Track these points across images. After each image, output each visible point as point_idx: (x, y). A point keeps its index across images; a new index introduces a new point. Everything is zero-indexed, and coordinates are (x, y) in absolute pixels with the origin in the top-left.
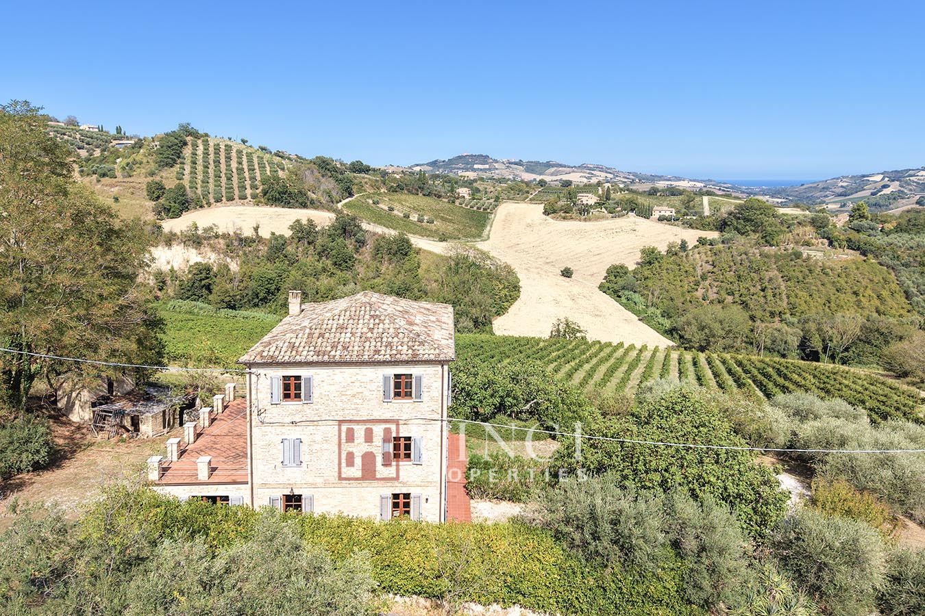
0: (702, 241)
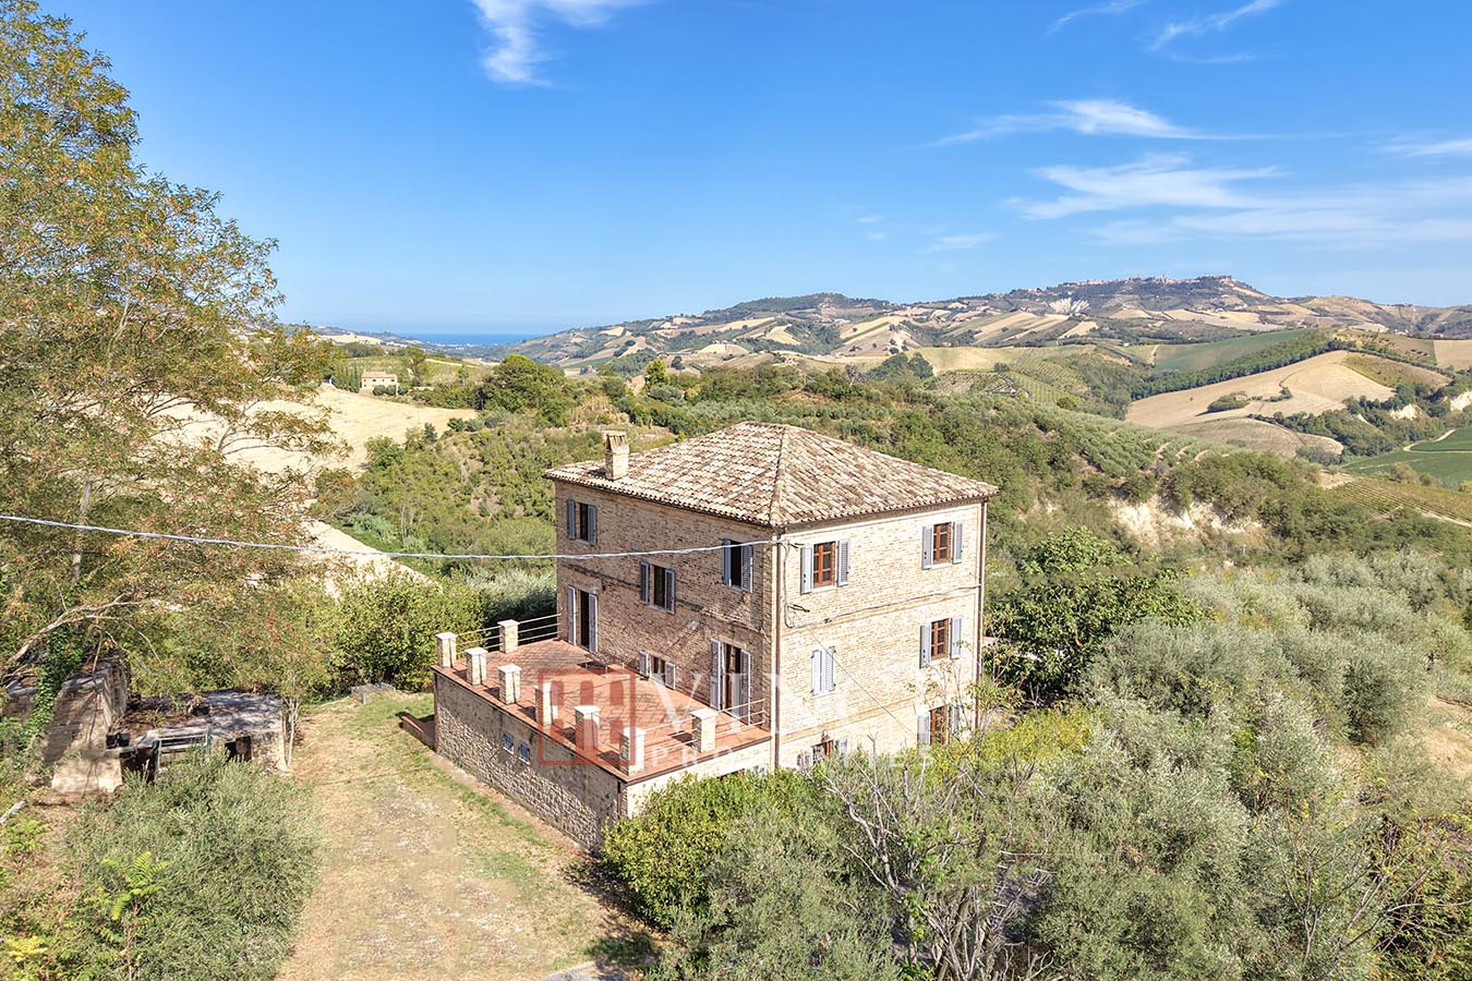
0: (455, 425)
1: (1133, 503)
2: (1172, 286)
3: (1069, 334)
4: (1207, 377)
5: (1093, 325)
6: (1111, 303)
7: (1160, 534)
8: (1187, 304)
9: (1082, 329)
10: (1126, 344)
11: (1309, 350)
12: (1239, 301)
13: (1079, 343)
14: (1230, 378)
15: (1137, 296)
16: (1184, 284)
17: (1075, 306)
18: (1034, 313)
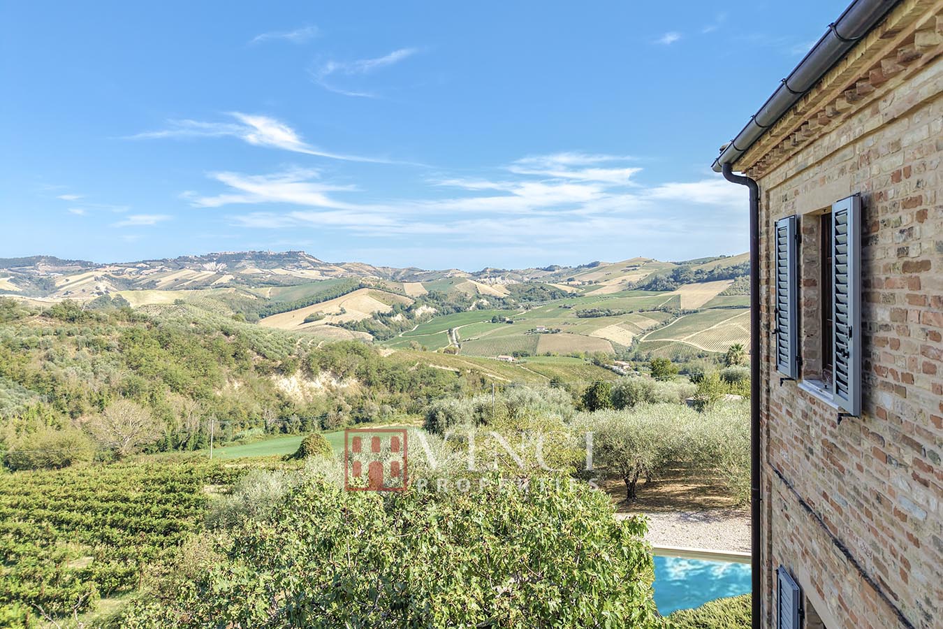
1: (286, 376)
2: (274, 256)
3: (217, 282)
4: (301, 304)
5: (231, 277)
6: (239, 265)
7: (303, 393)
8: (282, 265)
9: (225, 279)
10: (253, 287)
11: (351, 289)
12: (309, 265)
13: (225, 287)
14: (312, 304)
15: (254, 261)
16: (279, 255)
17: (218, 267)
18: (194, 270)
